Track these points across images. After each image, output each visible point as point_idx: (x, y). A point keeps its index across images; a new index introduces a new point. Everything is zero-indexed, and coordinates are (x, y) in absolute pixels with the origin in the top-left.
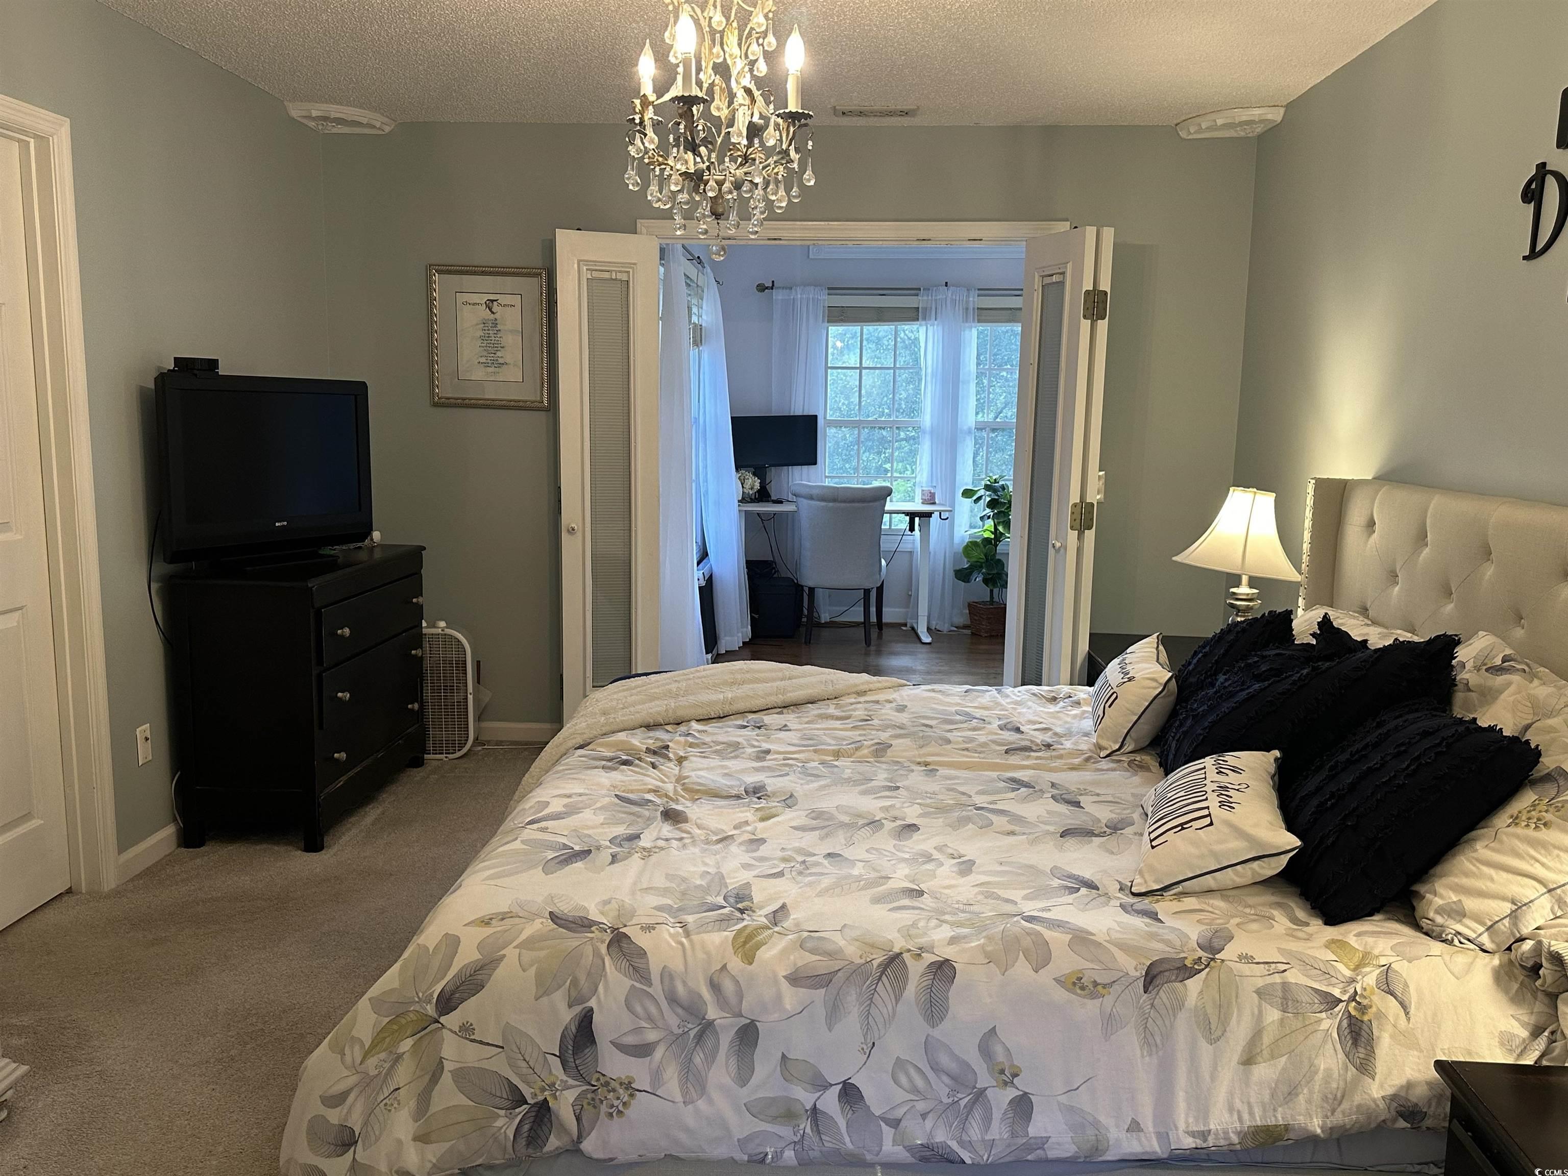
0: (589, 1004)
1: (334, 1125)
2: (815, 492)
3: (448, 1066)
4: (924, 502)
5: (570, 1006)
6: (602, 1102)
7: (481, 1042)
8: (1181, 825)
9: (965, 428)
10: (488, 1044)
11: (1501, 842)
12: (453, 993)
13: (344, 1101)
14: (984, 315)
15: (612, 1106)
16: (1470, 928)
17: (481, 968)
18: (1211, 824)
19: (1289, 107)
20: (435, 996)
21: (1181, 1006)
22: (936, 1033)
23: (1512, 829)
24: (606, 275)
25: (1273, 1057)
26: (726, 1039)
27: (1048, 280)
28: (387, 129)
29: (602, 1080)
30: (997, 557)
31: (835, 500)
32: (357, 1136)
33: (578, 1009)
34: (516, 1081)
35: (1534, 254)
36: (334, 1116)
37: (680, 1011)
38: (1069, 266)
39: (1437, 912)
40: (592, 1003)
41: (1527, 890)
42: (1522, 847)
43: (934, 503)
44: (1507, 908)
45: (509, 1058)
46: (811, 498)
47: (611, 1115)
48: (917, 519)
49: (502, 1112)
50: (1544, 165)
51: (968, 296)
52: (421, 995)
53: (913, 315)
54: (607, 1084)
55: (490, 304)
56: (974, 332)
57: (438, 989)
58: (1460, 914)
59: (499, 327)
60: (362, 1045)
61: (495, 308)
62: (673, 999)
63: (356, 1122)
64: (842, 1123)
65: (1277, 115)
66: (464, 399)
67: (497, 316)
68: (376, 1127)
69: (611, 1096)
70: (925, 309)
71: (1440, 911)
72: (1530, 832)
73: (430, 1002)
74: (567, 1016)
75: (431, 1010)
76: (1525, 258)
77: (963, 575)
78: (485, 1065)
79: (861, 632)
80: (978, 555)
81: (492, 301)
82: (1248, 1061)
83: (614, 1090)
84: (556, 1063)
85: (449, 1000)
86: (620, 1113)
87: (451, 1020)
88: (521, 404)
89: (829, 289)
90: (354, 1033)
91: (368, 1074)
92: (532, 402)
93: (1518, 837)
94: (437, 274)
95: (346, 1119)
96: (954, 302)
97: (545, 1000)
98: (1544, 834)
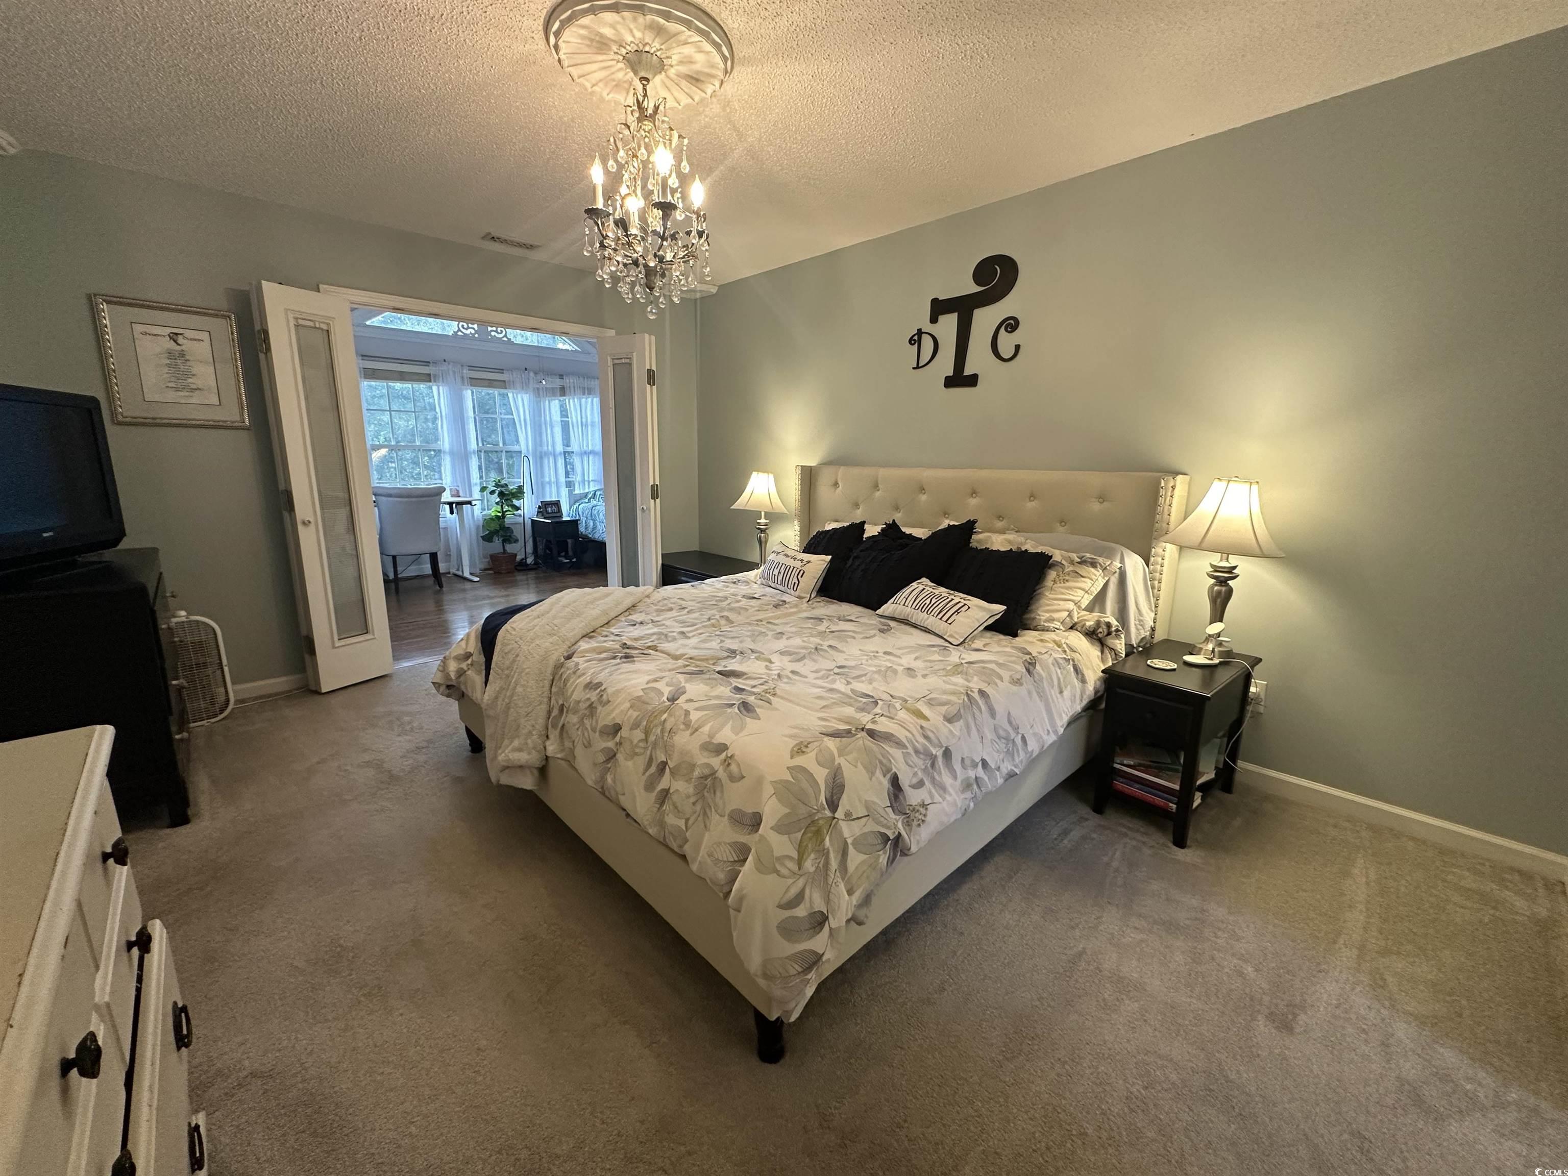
0: (893, 771)
1: (806, 916)
2: (392, 492)
3: (849, 841)
4: (453, 496)
5: (884, 776)
6: (913, 820)
7: (858, 818)
8: (956, 611)
9: (472, 450)
10: (861, 818)
11: (1055, 591)
12: (832, 796)
13: (803, 897)
14: (474, 382)
15: (919, 820)
16: (1057, 624)
17: (835, 776)
18: (969, 608)
19: (720, 287)
20: (824, 803)
21: (1043, 678)
22: (996, 722)
23: (1055, 585)
24: (311, 324)
25: (1066, 687)
26: (940, 760)
27: (617, 361)
28: (12, 151)
29: (911, 808)
30: (507, 526)
31: (409, 496)
32: (826, 912)
33: (889, 776)
34: (883, 830)
35: (918, 367)
36: (801, 912)
37: (922, 756)
38: (634, 354)
39: (1044, 622)
40: (894, 770)
41: (1071, 606)
42: (1063, 590)
43: (459, 496)
44: (1067, 613)
45: (873, 819)
46: (390, 496)
47: (919, 825)
48: (454, 505)
49: (881, 853)
50: (921, 329)
51: (462, 370)
52: (816, 807)
53: (428, 378)
54: (914, 809)
55: (174, 337)
56: (469, 392)
57: (822, 799)
58: (1052, 620)
59: (187, 357)
60: (790, 858)
61: (180, 340)
62: (917, 752)
63: (819, 905)
64: (986, 778)
65: (714, 290)
66: (153, 419)
67: (183, 348)
68: (836, 900)
69: (917, 815)
70: (435, 376)
71: (1045, 621)
72: (1062, 585)
73: (824, 809)
74: (886, 783)
75: (828, 813)
76: (914, 368)
77: (488, 538)
78: (866, 830)
79: (431, 581)
80: (495, 526)
81: (177, 334)
82: (1061, 692)
83: (918, 811)
84: (890, 810)
85: (833, 802)
86: (923, 821)
87: (840, 814)
88: (221, 424)
89: (362, 356)
90: (777, 854)
91: (809, 873)
92: (233, 422)
93: (1062, 588)
94: (104, 304)
95: (812, 907)
96: (454, 372)
97: (874, 779)
98: (1068, 584)
